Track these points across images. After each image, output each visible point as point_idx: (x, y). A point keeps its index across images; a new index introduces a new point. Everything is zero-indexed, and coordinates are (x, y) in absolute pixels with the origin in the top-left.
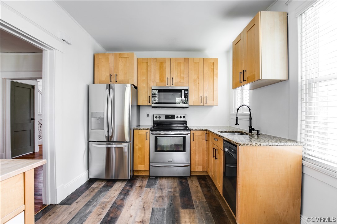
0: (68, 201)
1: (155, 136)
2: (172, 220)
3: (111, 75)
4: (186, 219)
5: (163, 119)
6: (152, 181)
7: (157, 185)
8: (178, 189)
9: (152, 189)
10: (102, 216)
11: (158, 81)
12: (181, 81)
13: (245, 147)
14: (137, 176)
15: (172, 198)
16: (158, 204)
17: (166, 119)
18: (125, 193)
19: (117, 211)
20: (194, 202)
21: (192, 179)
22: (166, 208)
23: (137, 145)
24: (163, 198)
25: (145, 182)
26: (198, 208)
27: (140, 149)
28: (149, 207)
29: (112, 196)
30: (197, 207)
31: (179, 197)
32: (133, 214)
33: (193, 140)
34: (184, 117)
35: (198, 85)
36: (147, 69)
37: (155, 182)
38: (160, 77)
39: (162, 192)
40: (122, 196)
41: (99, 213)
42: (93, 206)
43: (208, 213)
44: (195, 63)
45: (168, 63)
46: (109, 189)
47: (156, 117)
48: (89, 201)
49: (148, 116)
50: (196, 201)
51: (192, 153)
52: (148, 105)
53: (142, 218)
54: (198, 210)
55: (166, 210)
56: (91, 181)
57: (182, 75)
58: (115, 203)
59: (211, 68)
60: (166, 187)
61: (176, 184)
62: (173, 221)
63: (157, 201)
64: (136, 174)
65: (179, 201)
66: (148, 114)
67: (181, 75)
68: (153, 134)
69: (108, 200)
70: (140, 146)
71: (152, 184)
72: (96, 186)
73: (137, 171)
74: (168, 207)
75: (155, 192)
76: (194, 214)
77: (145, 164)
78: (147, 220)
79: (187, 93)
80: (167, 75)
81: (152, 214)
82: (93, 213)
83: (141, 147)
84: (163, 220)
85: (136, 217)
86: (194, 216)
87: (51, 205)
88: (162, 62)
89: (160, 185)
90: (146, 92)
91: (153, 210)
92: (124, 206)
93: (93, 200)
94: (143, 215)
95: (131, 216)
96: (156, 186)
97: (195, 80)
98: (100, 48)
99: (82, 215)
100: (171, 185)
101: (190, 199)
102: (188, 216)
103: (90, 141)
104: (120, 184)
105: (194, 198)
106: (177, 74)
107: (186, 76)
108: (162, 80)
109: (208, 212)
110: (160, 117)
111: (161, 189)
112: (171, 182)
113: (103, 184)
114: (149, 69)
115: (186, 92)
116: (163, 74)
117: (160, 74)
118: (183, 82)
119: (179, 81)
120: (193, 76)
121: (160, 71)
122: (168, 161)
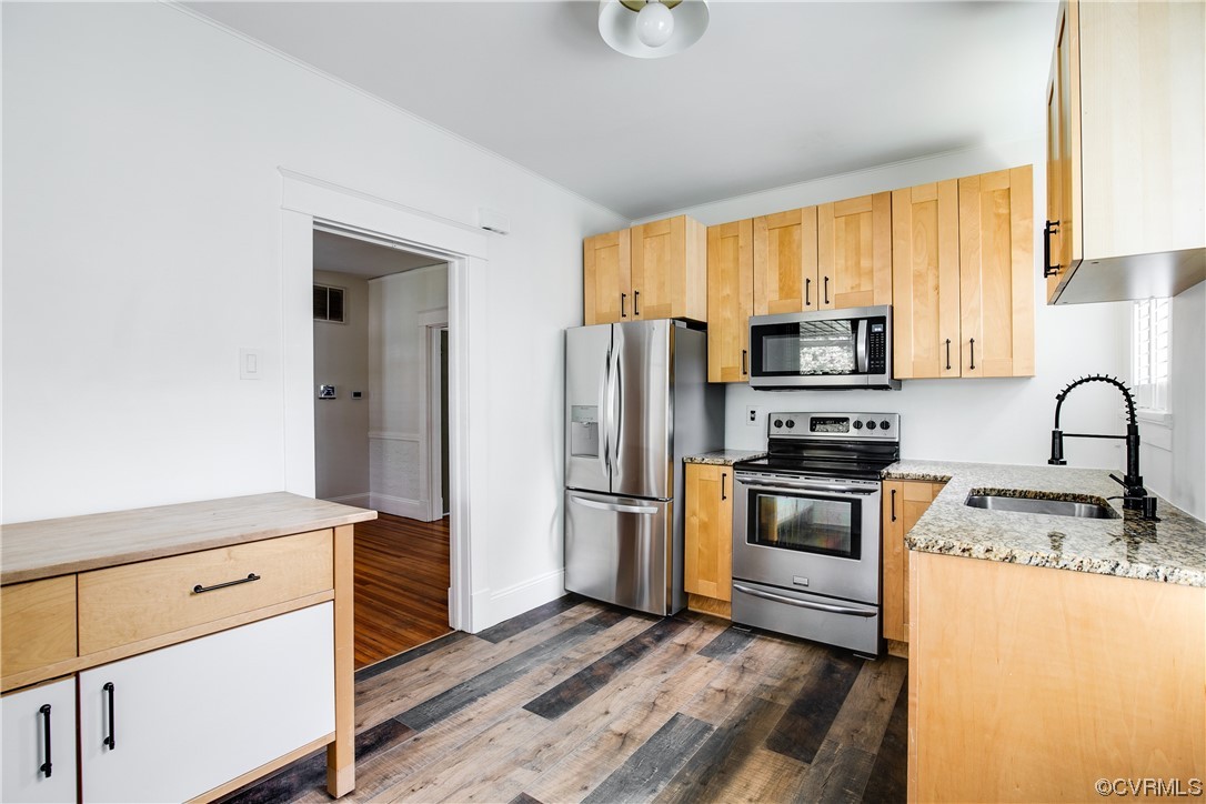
0: (494, 634)
1: (750, 490)
2: (709, 764)
3: (624, 295)
4: (754, 780)
5: (801, 431)
6: (733, 639)
7: (739, 656)
8: (798, 687)
9: (715, 662)
10: (543, 690)
11: (775, 296)
12: (859, 285)
13: (937, 559)
14: (696, 616)
15: (759, 707)
16: (702, 709)
17: (808, 429)
18: (631, 652)
19: (581, 689)
20: (825, 741)
21: (881, 668)
22: (716, 728)
23: (694, 514)
24: (730, 696)
25: (711, 636)
26: (823, 766)
27: (704, 527)
28: (670, 708)
29: (596, 649)
30: (822, 761)
31: (783, 712)
32: (615, 711)
33: (894, 519)
34: (885, 425)
35: (932, 293)
36: (737, 259)
37: (739, 645)
38: (780, 280)
39: (740, 678)
40: (618, 657)
41: (541, 680)
42: (539, 661)
43: (851, 792)
44: (920, 206)
45: (808, 227)
46: (598, 629)
47: (779, 424)
48: (537, 647)
49: (753, 419)
50: (837, 744)
51: (891, 566)
52: (741, 380)
53: (630, 727)
54: (822, 772)
55: (712, 733)
56: (570, 599)
57: (862, 262)
58: (590, 668)
59: (998, 216)
60: (763, 668)
61: (806, 669)
62: (709, 768)
63: (704, 700)
64: (693, 607)
65: (776, 723)
66: (752, 412)
68: (743, 482)
69: (578, 656)
70: (704, 516)
71: (725, 648)
72: (573, 615)
73: (699, 598)
74: (726, 726)
75: (716, 673)
76: (796, 776)
77: (720, 580)
78: (639, 737)
79: (879, 333)
80: (808, 271)
81: (664, 728)
82: (530, 675)
83: (706, 520)
84: (682, 754)
85: (616, 719)
86: (791, 781)
87: (462, 631)
88: (785, 227)
89: (750, 658)
90: (734, 338)
91: (674, 720)
92: (606, 682)
93: (547, 646)
94: (638, 721)
95: (607, 713)
96: (735, 656)
97: (919, 276)
98: (604, 217)
99: (507, 671)
100: (786, 668)
101: (820, 730)
102: (770, 774)
103: (568, 488)
104: (635, 625)
105: (837, 729)
106: (843, 261)
107: (881, 262)
108: (786, 290)
109: (857, 790)
110: (790, 424)
111: (743, 669)
112: (794, 659)
113: (592, 613)
114: (744, 257)
115: (877, 329)
116: (792, 268)
117: (779, 269)
118: (870, 288)
119: (852, 288)
120: (912, 261)
121: (779, 259)
122: (794, 584)
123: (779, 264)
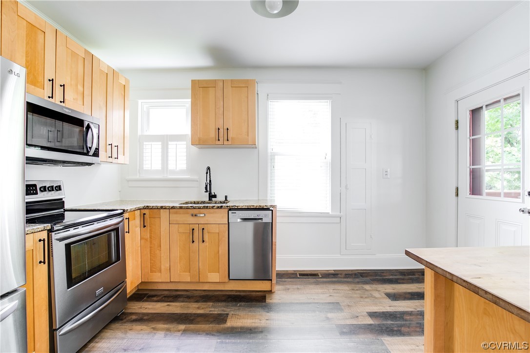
1: (66, 245)
12: (77, 99)
44: (102, 72)
59: (122, 94)
67: (77, 86)
68: (60, 240)
88: (33, 26)
97: (100, 107)
107: (87, 92)
108: (32, 77)
116: (37, 63)
117: (26, 57)
118: (82, 103)
119: (74, 99)
120: (99, 99)
121: (26, 48)
122: (96, 297)
123: (26, 52)
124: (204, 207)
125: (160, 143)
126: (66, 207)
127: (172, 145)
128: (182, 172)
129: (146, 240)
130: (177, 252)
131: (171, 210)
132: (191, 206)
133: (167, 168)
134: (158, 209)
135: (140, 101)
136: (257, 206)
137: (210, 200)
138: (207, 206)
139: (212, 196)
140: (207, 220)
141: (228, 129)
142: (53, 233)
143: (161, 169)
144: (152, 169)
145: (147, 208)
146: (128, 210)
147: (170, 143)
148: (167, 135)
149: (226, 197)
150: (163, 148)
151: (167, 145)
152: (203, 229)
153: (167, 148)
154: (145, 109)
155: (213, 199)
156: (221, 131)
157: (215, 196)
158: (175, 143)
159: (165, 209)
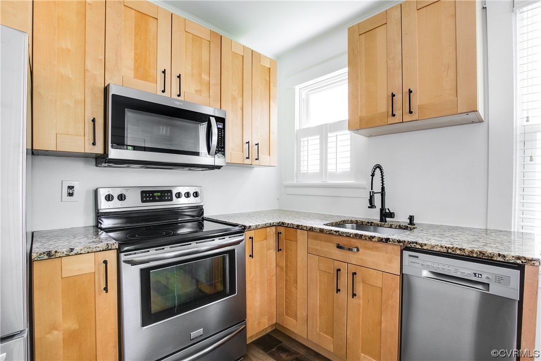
1: (142, 270)
5: (134, 203)
11: (128, 72)
12: (200, 91)
17: (143, 201)
33: (251, 256)
34: (196, 195)
38: (136, 61)
44: (235, 55)
45: (163, 26)
47: (109, 198)
49: (71, 194)
52: (88, 151)
57: (203, 76)
59: (266, 80)
66: (71, 188)
67: (200, 75)
68: (132, 263)
70: (72, 324)
79: (222, 129)
83: (76, 326)
88: (143, 15)
90: (77, 103)
97: (233, 98)
107: (214, 81)
108: (142, 72)
110: (121, 197)
115: (221, 126)
116: (148, 55)
117: (135, 49)
118: (208, 96)
119: (196, 91)
120: (231, 87)
121: (135, 40)
122: (191, 340)
123: (135, 45)
124: (356, 235)
125: (318, 137)
126: (206, 215)
127: (331, 136)
128: (344, 175)
129: (282, 268)
130: (316, 298)
131: (311, 233)
132: (336, 231)
133: (326, 170)
134: (293, 228)
135: (297, 88)
136: (472, 252)
137: (381, 220)
138: (361, 236)
139: (386, 215)
140: (362, 260)
141: (410, 92)
142: (122, 255)
143: (319, 171)
144: (309, 171)
145: (282, 224)
146: (252, 228)
147: (329, 135)
148: (326, 125)
149: (411, 218)
150: (321, 143)
151: (327, 137)
152: (354, 274)
153: (326, 143)
154: (304, 97)
155: (387, 219)
156: (398, 98)
157: (391, 215)
158: (334, 134)
159: (301, 229)
